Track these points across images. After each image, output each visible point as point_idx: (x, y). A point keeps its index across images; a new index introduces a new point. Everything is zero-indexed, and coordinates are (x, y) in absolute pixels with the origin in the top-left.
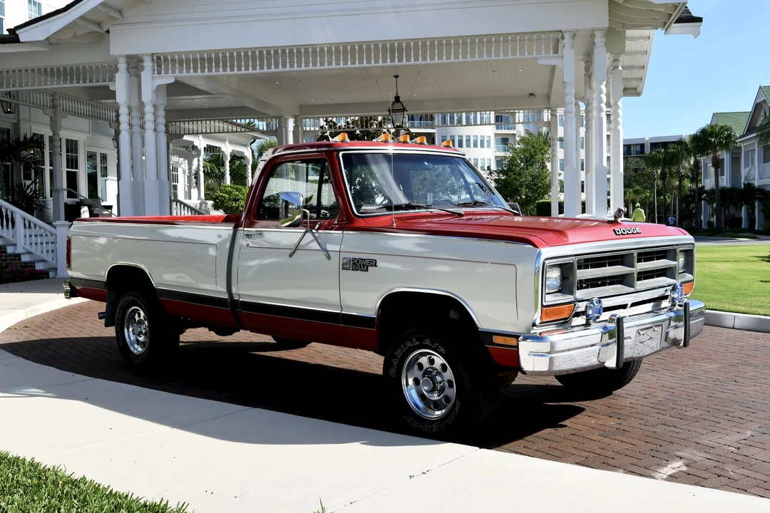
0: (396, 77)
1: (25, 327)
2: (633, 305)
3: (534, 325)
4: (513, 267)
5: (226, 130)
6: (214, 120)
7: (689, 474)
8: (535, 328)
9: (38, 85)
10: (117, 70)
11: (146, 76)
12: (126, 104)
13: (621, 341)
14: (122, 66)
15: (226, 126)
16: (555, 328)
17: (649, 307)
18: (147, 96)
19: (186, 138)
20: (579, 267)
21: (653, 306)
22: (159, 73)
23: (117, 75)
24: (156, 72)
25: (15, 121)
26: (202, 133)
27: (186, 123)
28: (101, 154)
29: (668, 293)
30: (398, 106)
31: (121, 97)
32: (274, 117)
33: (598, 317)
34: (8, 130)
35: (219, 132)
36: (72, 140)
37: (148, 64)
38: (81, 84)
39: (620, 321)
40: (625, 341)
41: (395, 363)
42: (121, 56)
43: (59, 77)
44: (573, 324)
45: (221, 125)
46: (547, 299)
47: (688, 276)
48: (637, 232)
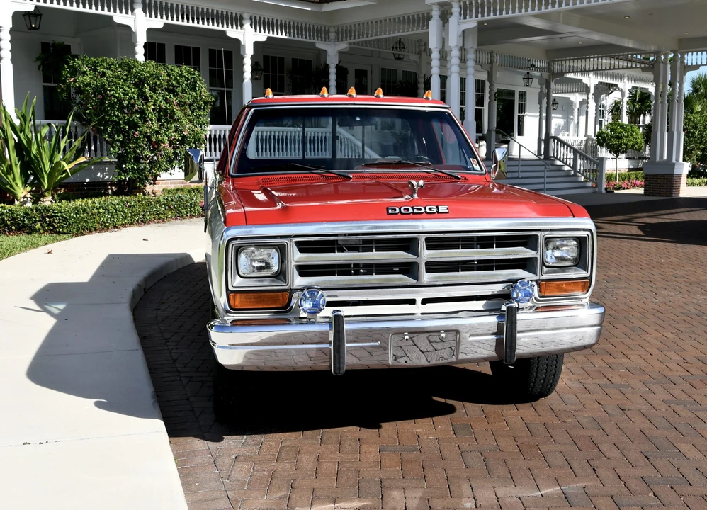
5: (621, 67)
6: (602, 57)
10: (429, 17)
11: (453, 21)
12: (438, 49)
14: (436, 13)
15: (617, 63)
18: (454, 41)
19: (569, 76)
22: (465, 18)
23: (431, 23)
24: (462, 17)
26: (593, 70)
27: (568, 61)
28: (519, 92)
31: (433, 43)
35: (610, 69)
37: (456, 10)
42: (434, 4)
45: (612, 62)
47: (579, 271)
48: (438, 212)
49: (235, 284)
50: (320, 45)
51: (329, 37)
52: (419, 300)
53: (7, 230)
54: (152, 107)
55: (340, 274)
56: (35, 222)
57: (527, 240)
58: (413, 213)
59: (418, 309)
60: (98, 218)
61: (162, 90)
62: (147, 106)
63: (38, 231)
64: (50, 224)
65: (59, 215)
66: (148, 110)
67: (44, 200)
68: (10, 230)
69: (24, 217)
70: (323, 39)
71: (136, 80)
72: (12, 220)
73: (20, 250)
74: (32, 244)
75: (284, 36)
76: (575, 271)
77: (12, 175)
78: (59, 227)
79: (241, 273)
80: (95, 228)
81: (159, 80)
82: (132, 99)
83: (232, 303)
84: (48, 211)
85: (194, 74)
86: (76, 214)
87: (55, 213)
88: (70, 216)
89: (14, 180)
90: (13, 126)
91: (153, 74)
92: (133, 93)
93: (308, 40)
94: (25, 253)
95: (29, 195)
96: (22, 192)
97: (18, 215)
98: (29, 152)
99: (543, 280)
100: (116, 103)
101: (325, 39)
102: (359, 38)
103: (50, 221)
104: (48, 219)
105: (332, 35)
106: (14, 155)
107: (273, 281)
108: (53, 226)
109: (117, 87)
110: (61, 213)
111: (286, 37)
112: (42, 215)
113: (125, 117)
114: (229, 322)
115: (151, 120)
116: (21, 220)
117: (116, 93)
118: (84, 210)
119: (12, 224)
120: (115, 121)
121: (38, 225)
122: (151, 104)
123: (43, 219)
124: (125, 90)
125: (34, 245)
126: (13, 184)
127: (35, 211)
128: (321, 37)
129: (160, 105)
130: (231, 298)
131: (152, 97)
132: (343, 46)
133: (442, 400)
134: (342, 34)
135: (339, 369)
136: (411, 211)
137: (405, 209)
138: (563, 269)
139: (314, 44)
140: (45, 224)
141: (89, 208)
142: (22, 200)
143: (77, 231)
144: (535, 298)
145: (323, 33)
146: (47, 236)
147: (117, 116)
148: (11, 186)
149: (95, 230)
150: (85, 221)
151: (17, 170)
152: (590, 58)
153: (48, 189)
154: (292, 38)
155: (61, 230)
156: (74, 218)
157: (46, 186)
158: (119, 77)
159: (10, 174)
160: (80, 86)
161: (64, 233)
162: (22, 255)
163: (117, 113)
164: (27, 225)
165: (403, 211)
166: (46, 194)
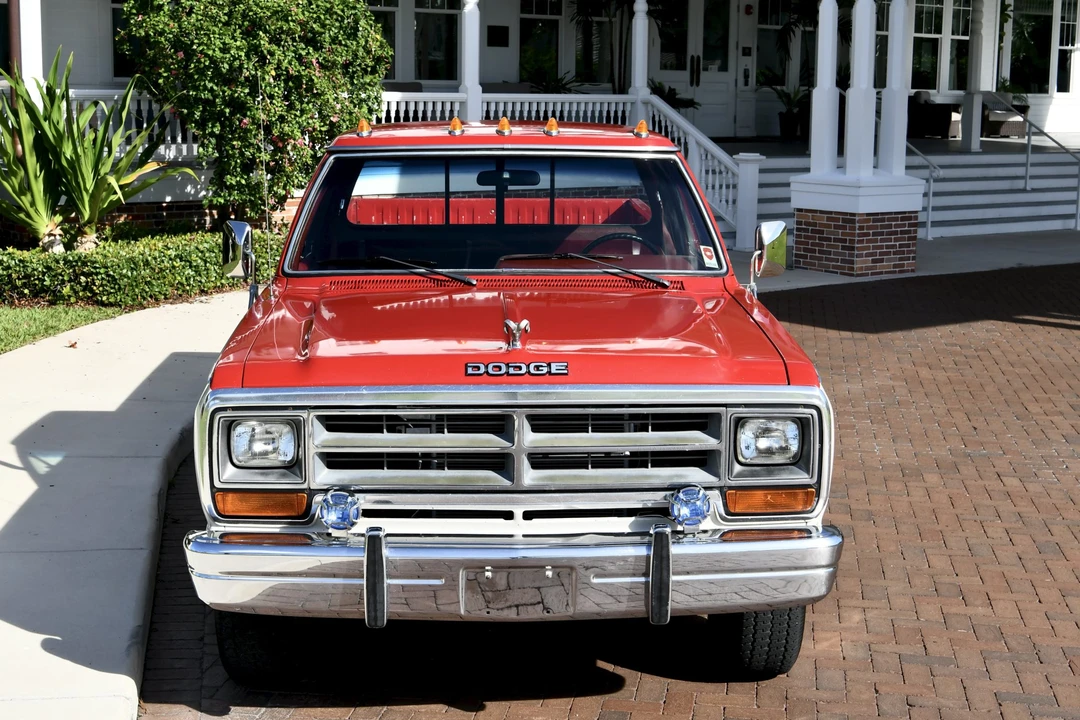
3: (213, 517)
13: (371, 579)
17: (624, 524)
21: (631, 525)
39: (378, 544)
40: (385, 580)
47: (797, 474)
48: (549, 373)
49: (224, 477)
52: (518, 512)
53: (15, 295)
54: (273, 73)
55: (391, 466)
56: (63, 282)
57: (704, 421)
58: (508, 373)
59: (518, 527)
60: (170, 277)
61: (294, 40)
62: (265, 72)
63: (65, 300)
64: (87, 288)
65: (102, 271)
66: (264, 79)
67: (84, 240)
68: (22, 295)
69: (44, 274)
71: (246, 23)
72: (24, 278)
73: (24, 340)
74: (46, 330)
76: (792, 473)
77: (29, 196)
78: (102, 294)
79: (235, 461)
80: (165, 295)
81: (287, 21)
82: (235, 59)
83: (220, 506)
84: (84, 264)
85: (354, 8)
86: (132, 269)
87: (95, 268)
88: (121, 274)
89: (33, 204)
90: (31, 109)
91: (277, 12)
92: (238, 48)
94: (32, 345)
95: (58, 231)
96: (46, 224)
97: (34, 270)
98: (58, 155)
99: (731, 488)
100: (207, 68)
103: (87, 282)
104: (83, 279)
106: (31, 161)
107: (284, 476)
108: (92, 291)
109: (210, 39)
110: (106, 268)
112: (74, 271)
113: (224, 92)
114: (217, 535)
115: (271, 97)
116: (38, 279)
117: (209, 49)
118: (147, 263)
119: (25, 285)
120: (207, 100)
121: (66, 290)
122: (270, 67)
123: (75, 279)
124: (224, 44)
125: (49, 330)
126: (31, 211)
127: (62, 262)
129: (287, 69)
130: (219, 497)
131: (272, 54)
133: (610, 667)
135: (376, 619)
136: (504, 370)
137: (494, 367)
138: (770, 468)
140: (78, 288)
141: (155, 258)
142: (46, 239)
143: (134, 300)
144: (721, 516)
146: (78, 310)
147: (211, 90)
148: (28, 215)
149: (166, 298)
150: (148, 283)
151: (38, 187)
153: (90, 222)
155: (104, 298)
156: (128, 278)
157: (87, 215)
158: (213, 19)
159: (25, 195)
160: (147, 35)
161: (111, 305)
162: (28, 347)
163: (209, 85)
164: (48, 287)
165: (491, 371)
166: (87, 229)
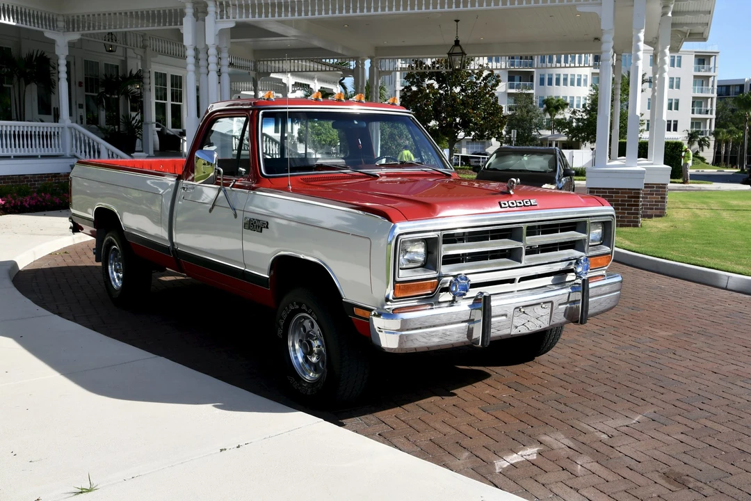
0: (457, 21)
1: (66, 253)
2: (522, 279)
3: (387, 300)
4: (368, 240)
5: (316, 70)
6: (302, 60)
7: (533, 464)
8: (389, 303)
9: (130, 28)
10: (183, 14)
11: (210, 20)
12: (193, 47)
13: (487, 319)
14: (189, 11)
15: (312, 65)
16: (416, 304)
17: (548, 281)
18: (211, 39)
19: (272, 75)
20: (444, 242)
21: (553, 280)
22: (222, 18)
23: (184, 20)
24: (219, 17)
25: (123, 59)
26: (290, 72)
27: (273, 62)
29: (572, 267)
30: (457, 50)
31: (188, 40)
32: (352, 58)
33: (464, 294)
34: (118, 66)
35: (306, 71)
36: (176, 76)
37: (212, 9)
38: (167, 27)
39: (487, 300)
40: (493, 320)
41: (282, 324)
43: (148, 21)
44: (440, 300)
45: (308, 65)
46: (400, 275)
47: (605, 248)
48: (531, 205)
50: (49, 34)
51: (57, 26)
52: (517, 279)
58: (517, 206)
59: (516, 286)
70: (52, 28)
75: (12, 23)
79: (401, 265)
83: (397, 292)
93: (36, 28)
99: (588, 257)
101: (54, 27)
102: (89, 29)
105: (61, 24)
111: (14, 24)
128: (50, 26)
130: (397, 288)
132: (75, 36)
134: (72, 24)
136: (515, 204)
137: (511, 203)
138: (596, 247)
139: (42, 33)
145: (51, 22)
152: (290, 60)
154: (20, 25)
